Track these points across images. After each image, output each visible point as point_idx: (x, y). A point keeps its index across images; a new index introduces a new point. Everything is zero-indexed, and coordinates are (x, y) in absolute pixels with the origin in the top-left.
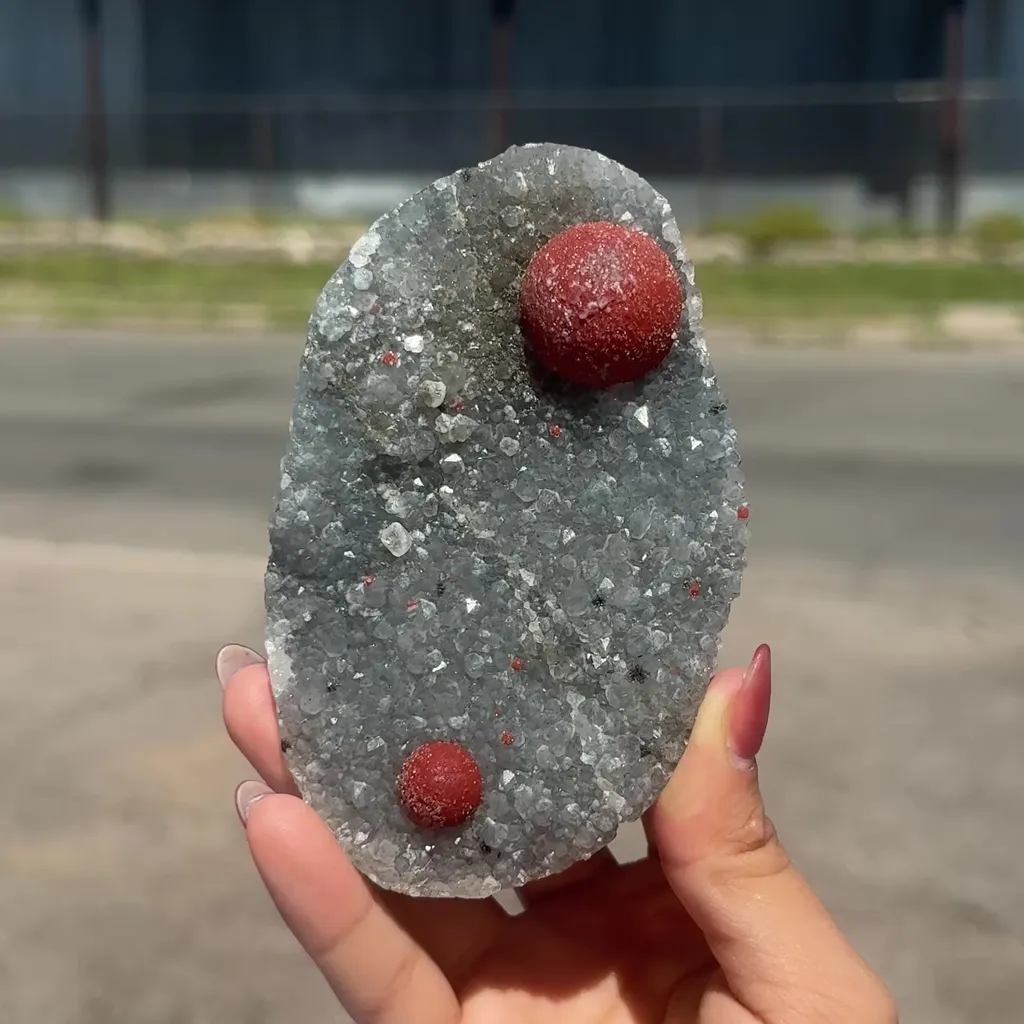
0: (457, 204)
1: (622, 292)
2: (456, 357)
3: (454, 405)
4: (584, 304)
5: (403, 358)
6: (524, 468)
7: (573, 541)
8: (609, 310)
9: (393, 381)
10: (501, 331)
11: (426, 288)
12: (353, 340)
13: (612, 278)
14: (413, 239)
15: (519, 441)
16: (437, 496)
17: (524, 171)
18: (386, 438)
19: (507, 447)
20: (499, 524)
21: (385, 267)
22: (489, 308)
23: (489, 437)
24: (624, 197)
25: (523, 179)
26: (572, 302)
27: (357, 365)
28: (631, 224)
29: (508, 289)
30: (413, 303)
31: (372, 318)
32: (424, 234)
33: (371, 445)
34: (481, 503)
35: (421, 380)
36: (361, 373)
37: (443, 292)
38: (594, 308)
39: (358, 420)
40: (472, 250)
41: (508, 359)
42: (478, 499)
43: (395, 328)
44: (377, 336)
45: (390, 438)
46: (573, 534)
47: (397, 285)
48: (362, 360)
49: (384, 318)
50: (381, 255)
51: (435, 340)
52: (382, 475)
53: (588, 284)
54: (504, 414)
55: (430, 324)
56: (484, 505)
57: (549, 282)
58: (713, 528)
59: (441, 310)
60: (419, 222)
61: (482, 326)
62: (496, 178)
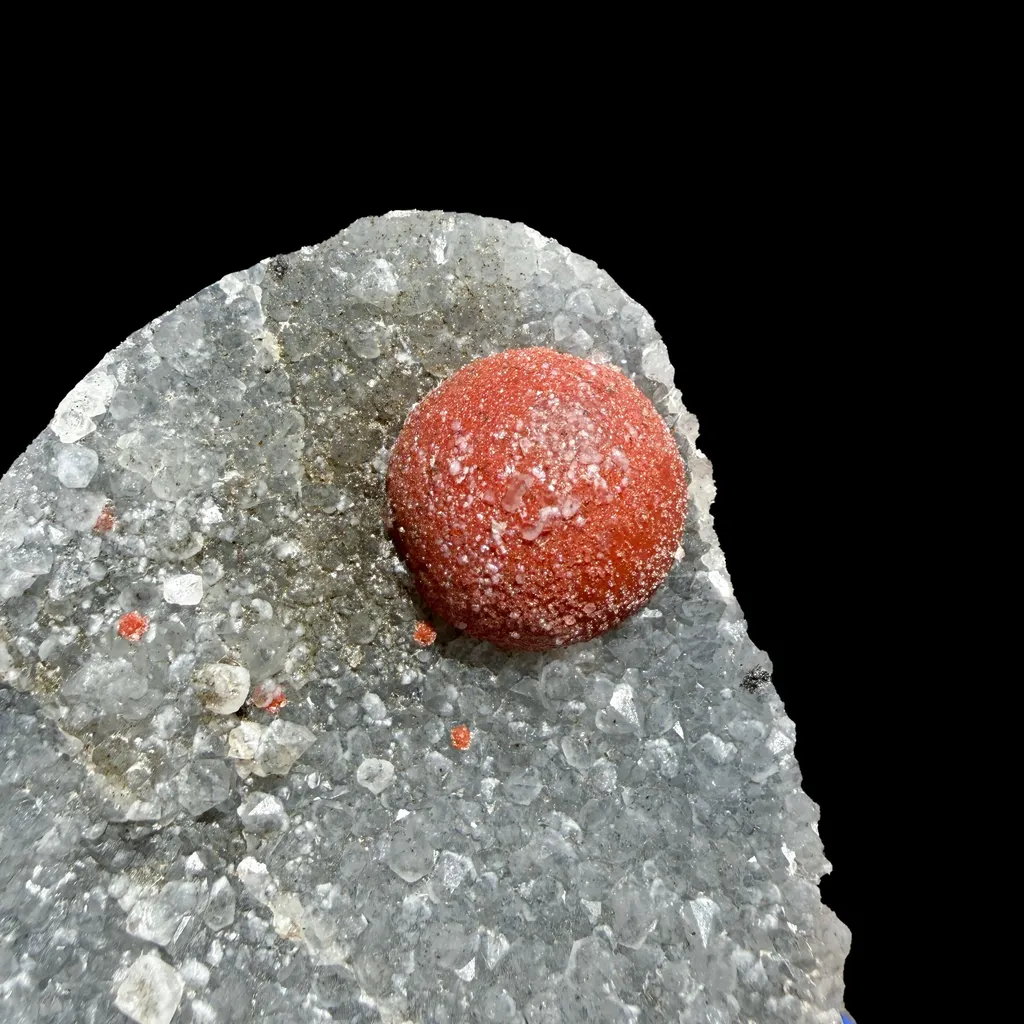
0: (263, 319)
1: (604, 485)
2: (266, 610)
3: (266, 704)
4: (533, 511)
5: (161, 620)
6: (402, 814)
7: (506, 959)
8: (580, 520)
9: (140, 672)
10: (352, 553)
11: (205, 478)
12: (55, 594)
13: (585, 458)
14: (180, 385)
15: (393, 762)
16: (233, 880)
17: (389, 259)
18: (126, 792)
19: (370, 778)
20: (359, 930)
21: (125, 441)
22: (329, 510)
23: (335, 755)
24: (571, 301)
25: (389, 274)
26: (507, 508)
27: (64, 640)
28: (589, 352)
29: (362, 470)
30: (180, 509)
31: (97, 543)
32: (202, 374)
33: (95, 808)
34: (322, 888)
35: (199, 663)
36: (70, 660)
37: (240, 484)
38: (553, 519)
39: (66, 757)
40: (294, 402)
41: (368, 605)
42: (314, 881)
43: (143, 562)
44: (107, 577)
45: (134, 789)
46: (505, 944)
47: (148, 477)
48: (74, 630)
49: (122, 541)
50: (116, 416)
51: (225, 579)
52: (120, 856)
53: (538, 472)
54: (363, 712)
55: (216, 546)
56: (328, 892)
57: (455, 467)
58: (772, 921)
59: (237, 519)
60: (192, 352)
61: (318, 545)
62: (335, 270)
